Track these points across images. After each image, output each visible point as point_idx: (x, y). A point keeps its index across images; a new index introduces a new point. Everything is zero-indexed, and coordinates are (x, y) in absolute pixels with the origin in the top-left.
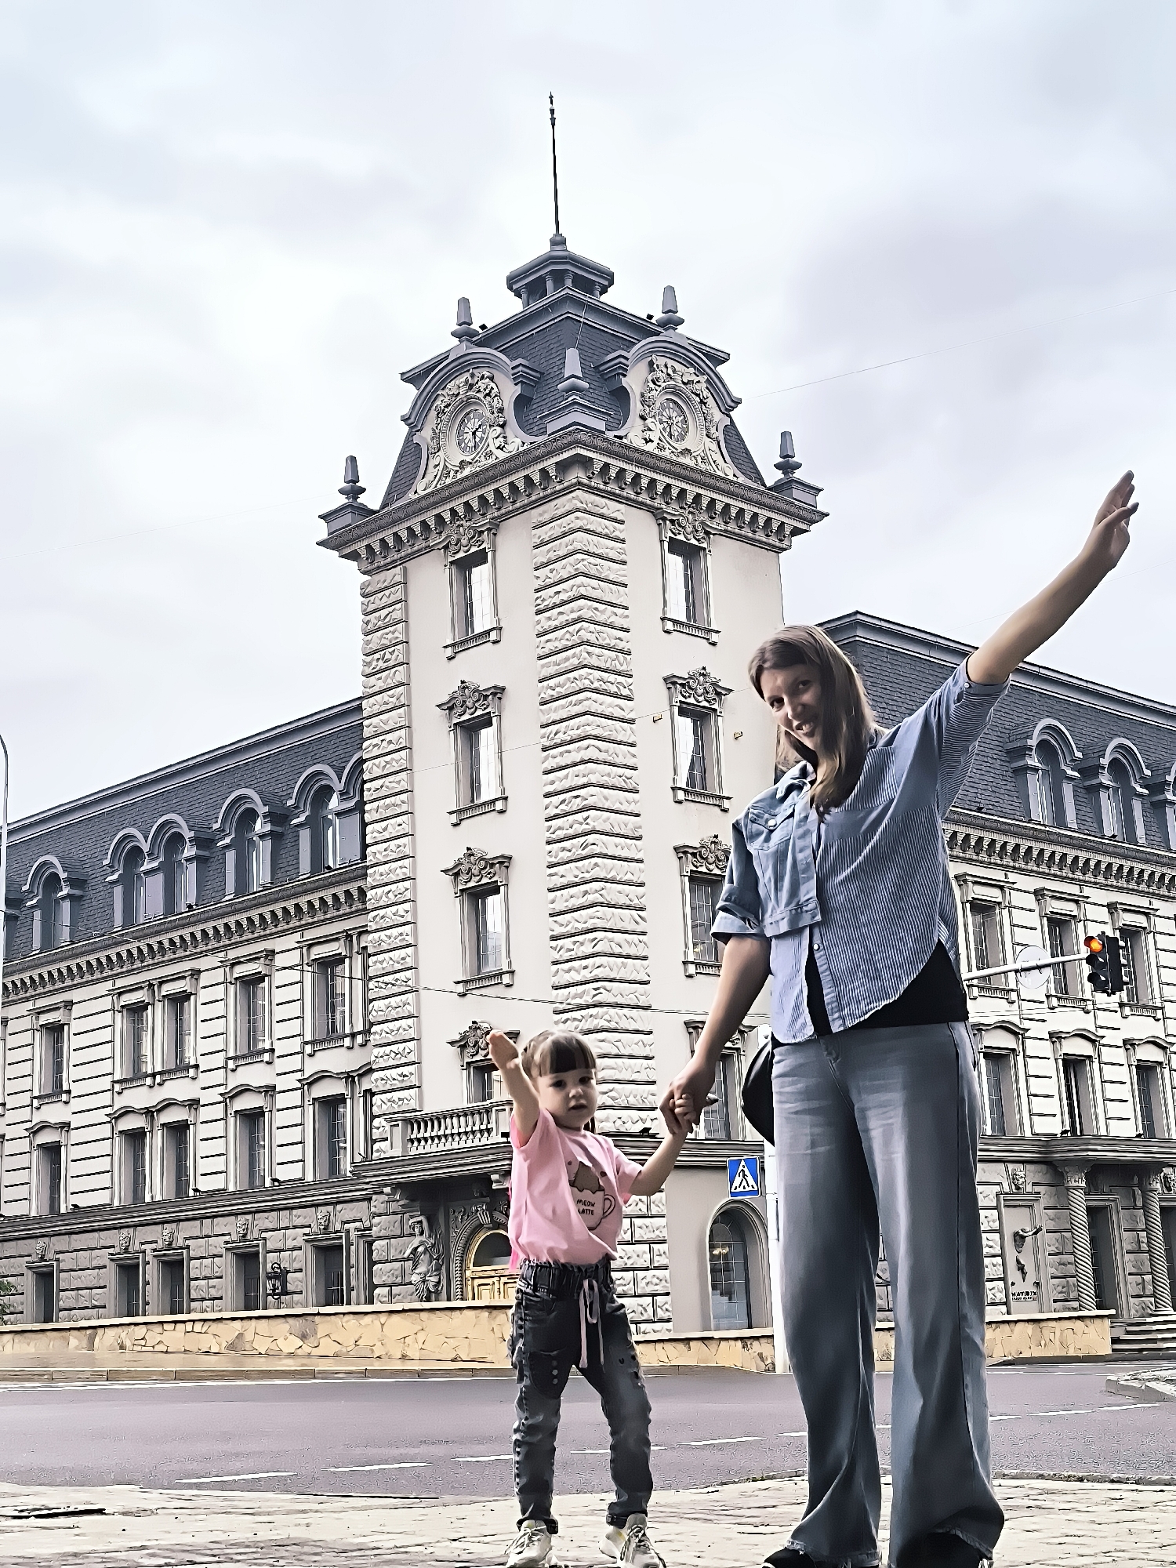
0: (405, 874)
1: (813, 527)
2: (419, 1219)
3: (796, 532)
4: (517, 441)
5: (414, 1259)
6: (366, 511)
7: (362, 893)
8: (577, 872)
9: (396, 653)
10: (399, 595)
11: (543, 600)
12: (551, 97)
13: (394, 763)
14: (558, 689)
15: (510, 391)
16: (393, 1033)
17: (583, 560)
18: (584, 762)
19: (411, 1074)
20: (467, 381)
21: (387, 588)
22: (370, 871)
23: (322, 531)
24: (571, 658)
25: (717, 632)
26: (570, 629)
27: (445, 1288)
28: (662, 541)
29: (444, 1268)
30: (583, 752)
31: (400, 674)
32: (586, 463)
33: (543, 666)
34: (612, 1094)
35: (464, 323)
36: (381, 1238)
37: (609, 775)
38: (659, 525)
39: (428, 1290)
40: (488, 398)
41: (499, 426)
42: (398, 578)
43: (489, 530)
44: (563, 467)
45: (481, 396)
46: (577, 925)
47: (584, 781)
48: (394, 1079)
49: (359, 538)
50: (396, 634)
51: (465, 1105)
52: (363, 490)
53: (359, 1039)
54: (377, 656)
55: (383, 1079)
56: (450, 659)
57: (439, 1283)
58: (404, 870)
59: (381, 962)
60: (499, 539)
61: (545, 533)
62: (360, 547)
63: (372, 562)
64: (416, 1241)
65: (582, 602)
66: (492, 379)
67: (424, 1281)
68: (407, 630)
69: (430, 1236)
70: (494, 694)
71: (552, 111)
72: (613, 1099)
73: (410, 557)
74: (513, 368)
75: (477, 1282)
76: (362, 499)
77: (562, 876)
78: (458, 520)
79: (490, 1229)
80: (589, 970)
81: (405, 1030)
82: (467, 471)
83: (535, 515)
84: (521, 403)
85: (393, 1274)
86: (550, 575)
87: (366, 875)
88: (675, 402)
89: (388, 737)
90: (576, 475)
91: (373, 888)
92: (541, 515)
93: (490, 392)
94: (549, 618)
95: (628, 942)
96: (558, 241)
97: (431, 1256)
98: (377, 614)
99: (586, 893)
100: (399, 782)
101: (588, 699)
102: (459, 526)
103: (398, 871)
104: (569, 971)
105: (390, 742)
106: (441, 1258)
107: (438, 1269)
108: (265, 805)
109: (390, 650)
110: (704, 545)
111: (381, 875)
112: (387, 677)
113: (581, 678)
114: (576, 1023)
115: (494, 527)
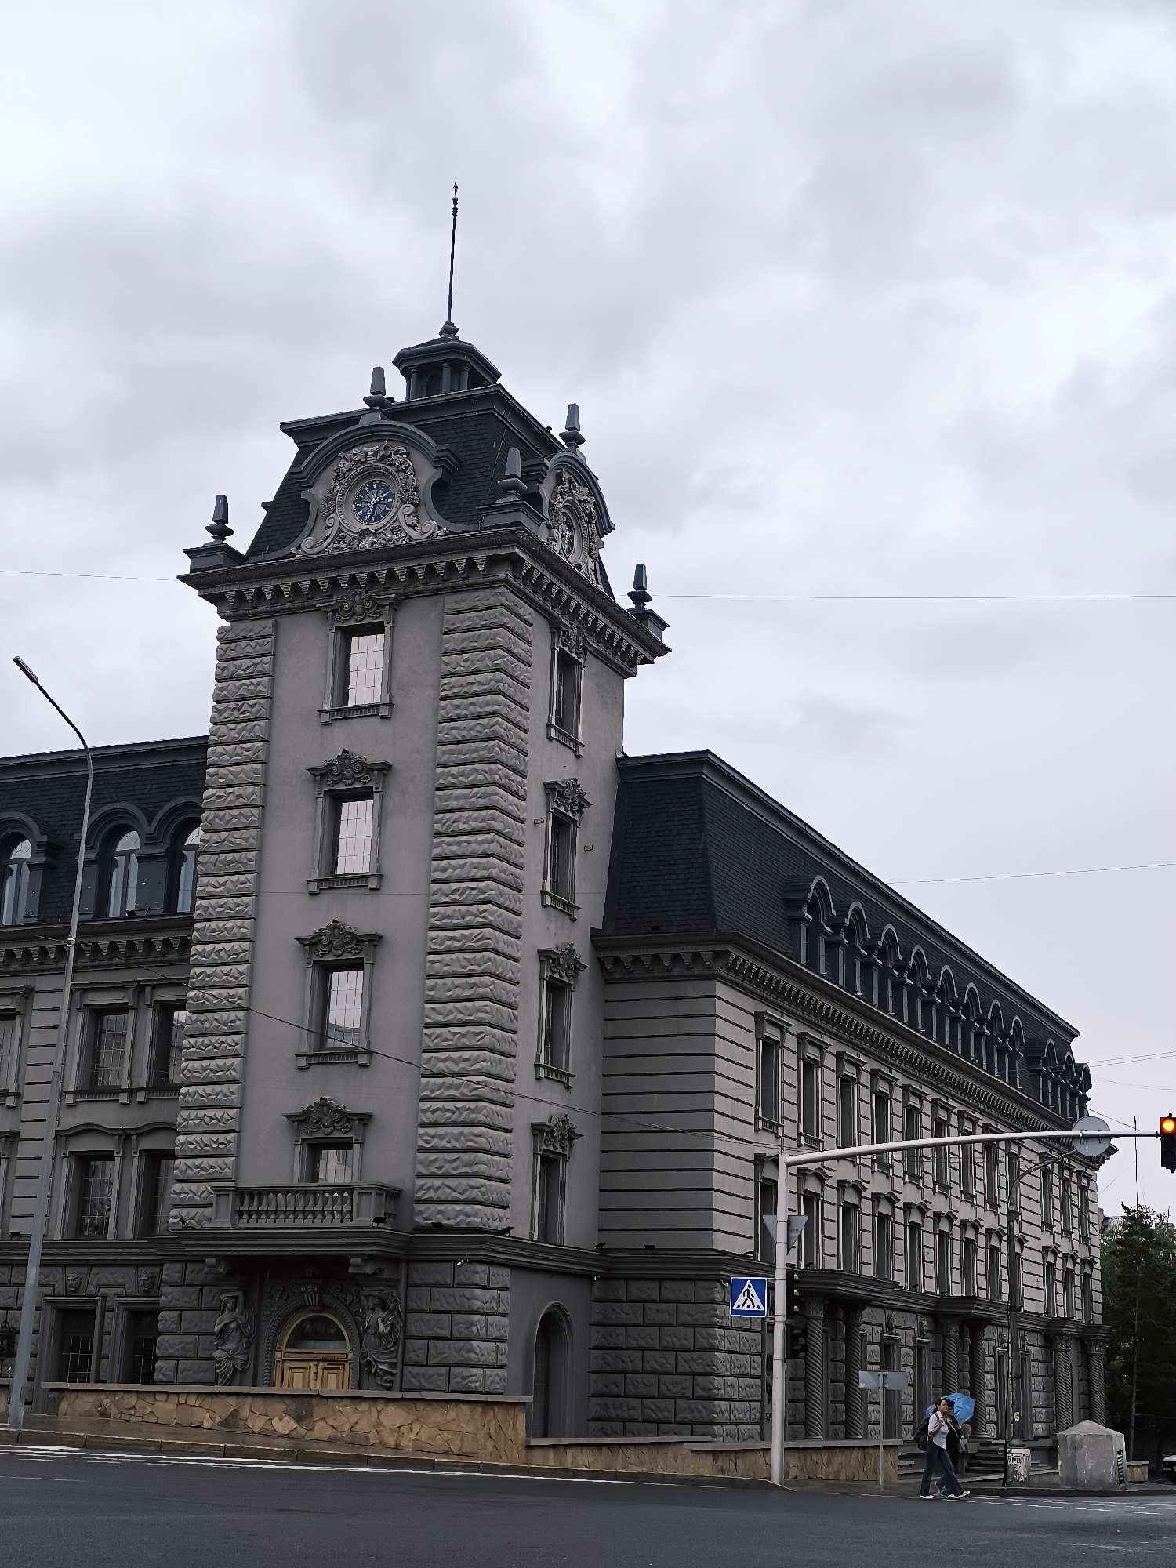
0: (244, 934)
1: (657, 660)
2: (235, 1294)
3: (645, 661)
4: (431, 527)
6: (231, 553)
7: (186, 943)
8: (465, 963)
9: (257, 707)
10: (268, 648)
11: (452, 687)
12: (456, 187)
13: (243, 819)
14: (461, 778)
15: (427, 474)
16: (210, 1097)
17: (504, 656)
18: (484, 855)
19: (229, 1142)
20: (377, 452)
21: (251, 638)
22: (197, 926)
23: (185, 566)
24: (482, 750)
25: (583, 746)
26: (485, 721)
27: (252, 1366)
28: (553, 649)
29: (253, 1347)
30: (486, 846)
31: (259, 728)
33: (445, 752)
34: (483, 1189)
35: (379, 393)
36: (170, 1309)
37: (504, 872)
38: (552, 633)
39: (235, 1369)
40: (402, 475)
41: (413, 504)
42: (269, 631)
43: (391, 605)
44: (492, 562)
45: (392, 469)
46: (460, 1016)
47: (485, 873)
48: (206, 1145)
49: (232, 582)
50: (260, 688)
51: (296, 1183)
52: (231, 532)
53: (141, 1097)
54: (232, 705)
55: (191, 1144)
56: (325, 724)
57: (246, 1361)
58: (243, 930)
59: (203, 1022)
60: (401, 616)
61: (459, 621)
62: (230, 591)
63: (234, 608)
64: (227, 1317)
65: (499, 698)
66: (408, 454)
67: (231, 1358)
68: (273, 684)
69: (242, 1313)
70: (380, 770)
71: (455, 201)
72: (483, 1194)
73: (284, 613)
74: (438, 451)
75: (288, 1364)
76: (229, 541)
77: (447, 965)
78: (356, 588)
79: (315, 1312)
80: (471, 1062)
81: (226, 1096)
82: (366, 543)
83: (450, 601)
84: (439, 487)
85: (183, 1348)
86: (463, 664)
87: (191, 927)
88: (568, 518)
89: (238, 791)
90: (504, 572)
91: (200, 942)
92: (457, 603)
93: (407, 468)
94: (458, 707)
95: (505, 1040)
96: (449, 330)
97: (242, 1333)
98: (238, 662)
99: (475, 985)
100: (246, 839)
101: (497, 794)
102: (356, 594)
103: (235, 930)
104: (444, 1060)
105: (240, 796)
106: (252, 1339)
107: (248, 1347)
109: (251, 702)
110: (581, 660)
111: (213, 931)
112: (243, 729)
113: (491, 771)
114: (449, 1114)
115: (396, 605)
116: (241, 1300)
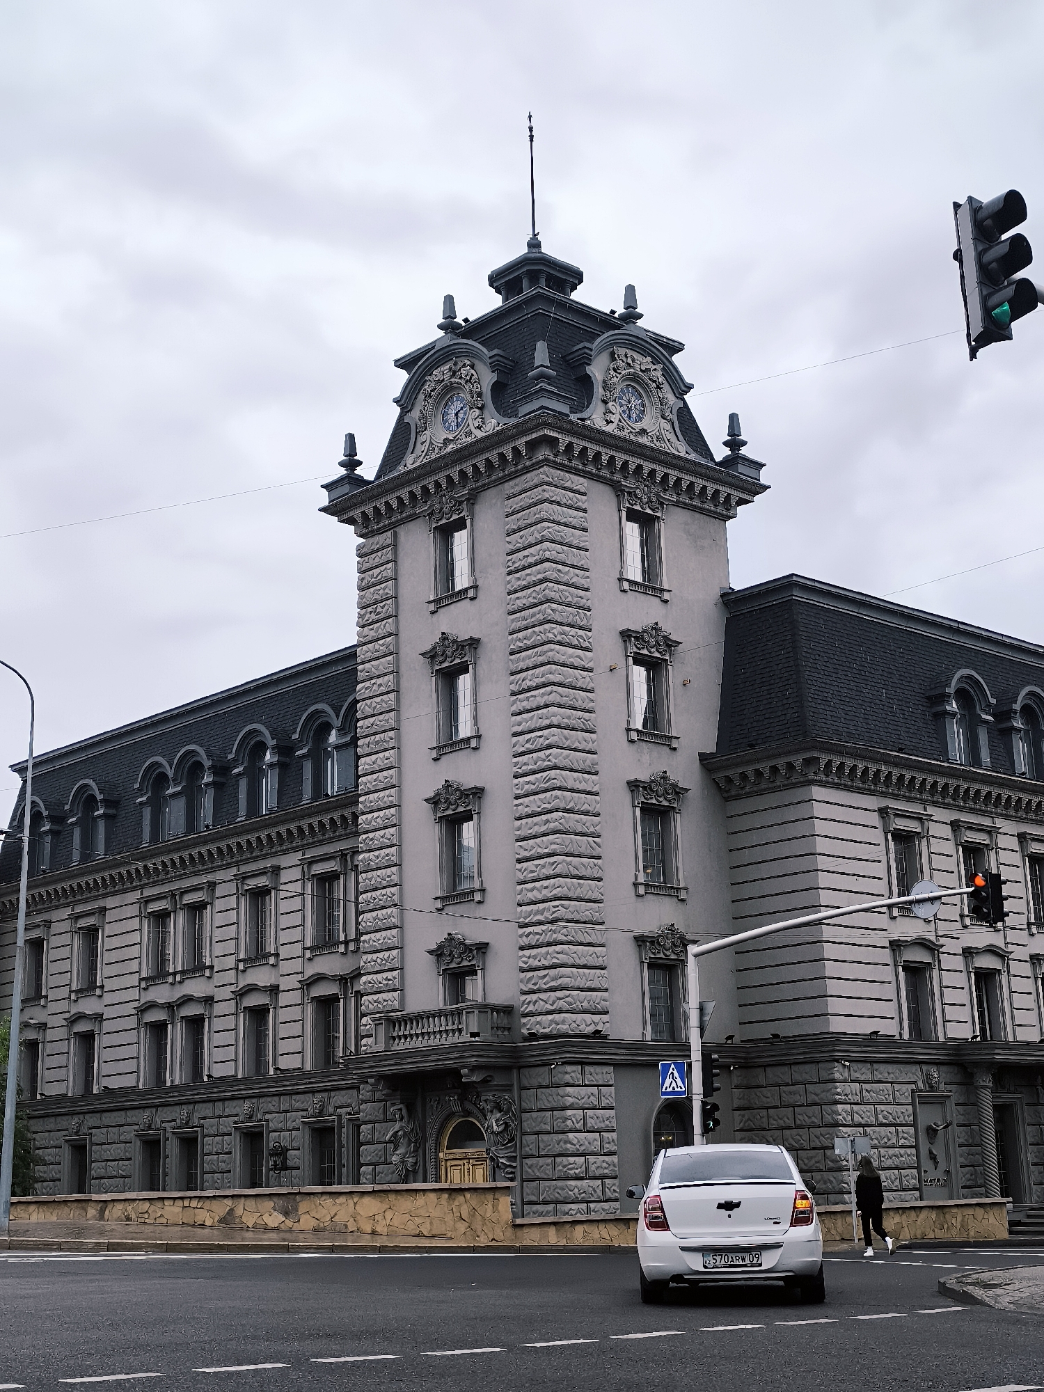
0: (392, 802)
1: (757, 498)
2: (399, 1107)
3: (742, 502)
4: (493, 423)
5: (395, 1141)
6: (361, 481)
7: (355, 817)
8: (539, 803)
9: (386, 607)
10: (390, 556)
11: (514, 563)
12: (530, 117)
13: (384, 705)
14: (525, 642)
15: (487, 378)
16: (380, 942)
17: (549, 528)
18: (546, 706)
19: (395, 978)
20: (450, 369)
21: (378, 550)
22: (361, 799)
23: (324, 499)
24: (538, 613)
25: (669, 591)
26: (537, 588)
27: (421, 1168)
28: (620, 511)
29: (420, 1152)
30: (546, 697)
31: (389, 626)
32: (553, 442)
33: (513, 621)
34: (569, 999)
35: (449, 317)
36: (366, 1123)
37: (569, 718)
38: (618, 496)
39: (407, 1170)
40: (469, 384)
41: (478, 408)
42: (389, 541)
43: (468, 500)
44: (532, 446)
45: (463, 382)
46: (540, 850)
47: (547, 722)
48: (380, 983)
49: (355, 506)
50: (387, 591)
51: (441, 1006)
52: (360, 463)
53: (352, 947)
54: (369, 609)
55: (370, 983)
56: (433, 613)
57: (416, 1163)
58: (391, 798)
59: (370, 879)
60: (477, 507)
61: (516, 503)
62: (356, 513)
63: (366, 528)
64: (397, 1126)
65: (547, 565)
66: (472, 367)
67: (403, 1162)
68: (396, 586)
69: (409, 1122)
70: (470, 645)
71: (531, 129)
72: (570, 1004)
73: (402, 522)
74: (490, 358)
75: (449, 1164)
76: (358, 471)
77: (527, 806)
78: (441, 491)
79: (463, 1117)
80: (550, 889)
81: (389, 939)
82: (450, 448)
83: (509, 487)
84: (497, 388)
85: (377, 1154)
86: (520, 541)
87: (357, 802)
88: (634, 388)
89: (379, 681)
90: (543, 453)
91: (364, 813)
92: (512, 488)
93: (471, 378)
94: (519, 579)
95: (584, 866)
96: (534, 244)
97: (409, 1140)
98: (370, 573)
99: (547, 821)
100: (387, 721)
101: (551, 650)
102: (441, 497)
103: (386, 799)
104: (532, 890)
105: (380, 685)
106: (419, 1143)
107: (416, 1151)
108: (273, 739)
109: (382, 604)
110: (659, 514)
111: (371, 802)
112: (378, 628)
113: (545, 632)
114: (538, 937)
115: (472, 499)
116: (404, 1112)
